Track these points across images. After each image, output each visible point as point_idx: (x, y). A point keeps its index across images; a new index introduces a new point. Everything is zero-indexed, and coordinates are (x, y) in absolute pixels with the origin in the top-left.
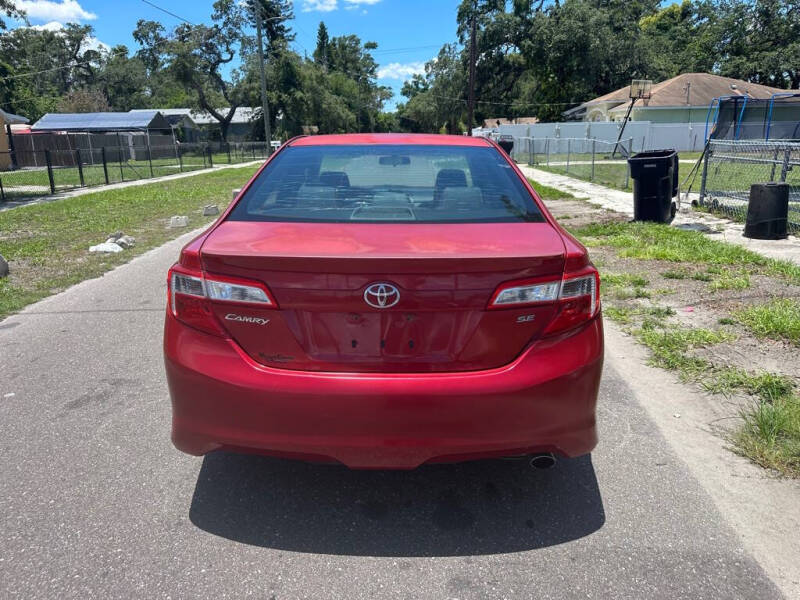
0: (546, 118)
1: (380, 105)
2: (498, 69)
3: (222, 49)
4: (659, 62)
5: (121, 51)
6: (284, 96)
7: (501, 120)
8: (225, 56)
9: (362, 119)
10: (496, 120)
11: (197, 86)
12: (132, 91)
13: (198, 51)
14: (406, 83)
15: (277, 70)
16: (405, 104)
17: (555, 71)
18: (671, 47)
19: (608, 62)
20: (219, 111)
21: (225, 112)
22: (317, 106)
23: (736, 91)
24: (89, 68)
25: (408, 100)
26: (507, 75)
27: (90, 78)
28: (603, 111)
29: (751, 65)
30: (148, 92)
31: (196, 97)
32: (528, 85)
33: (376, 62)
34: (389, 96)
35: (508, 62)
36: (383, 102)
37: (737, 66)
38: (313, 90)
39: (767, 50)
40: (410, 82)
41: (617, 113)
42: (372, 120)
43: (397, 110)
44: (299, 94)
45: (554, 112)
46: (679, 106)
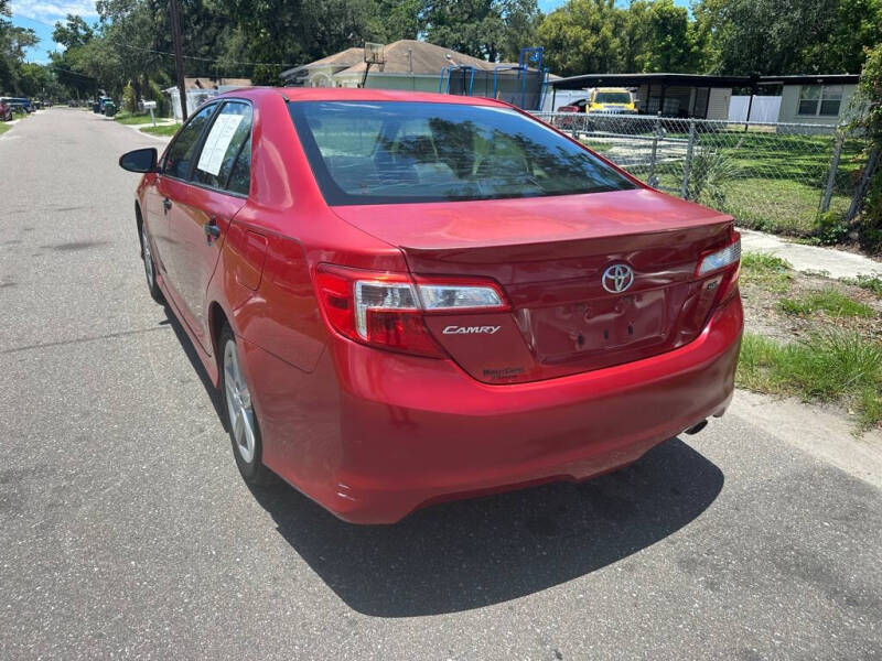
0: (262, 80)
1: (20, 53)
2: (195, 17)
4: (374, 25)
7: (201, 80)
10: (195, 80)
14: (58, 25)
16: (61, 53)
17: (267, 26)
18: (378, 11)
19: (321, 20)
23: (451, 61)
25: (65, 48)
26: (207, 26)
28: (328, 74)
29: (456, 36)
32: (234, 40)
34: (32, 41)
35: (207, 9)
36: (23, 49)
37: (443, 36)
39: (466, 21)
40: (65, 24)
41: (343, 78)
43: (50, 61)
45: (271, 74)
46: (403, 73)
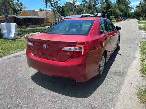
1: (130, 11)
3: (97, 2)
5: (81, 4)
6: (107, 10)
8: (97, 4)
9: (125, 14)
11: (92, 10)
12: (82, 11)
13: (92, 3)
15: (106, 5)
16: (136, 10)
20: (95, 14)
21: (96, 14)
22: (114, 12)
24: (76, 8)
27: (76, 9)
30: (85, 11)
31: (91, 12)
33: (130, 2)
38: (113, 8)
40: (138, 5)
42: (128, 14)
43: (134, 12)
44: (110, 10)
